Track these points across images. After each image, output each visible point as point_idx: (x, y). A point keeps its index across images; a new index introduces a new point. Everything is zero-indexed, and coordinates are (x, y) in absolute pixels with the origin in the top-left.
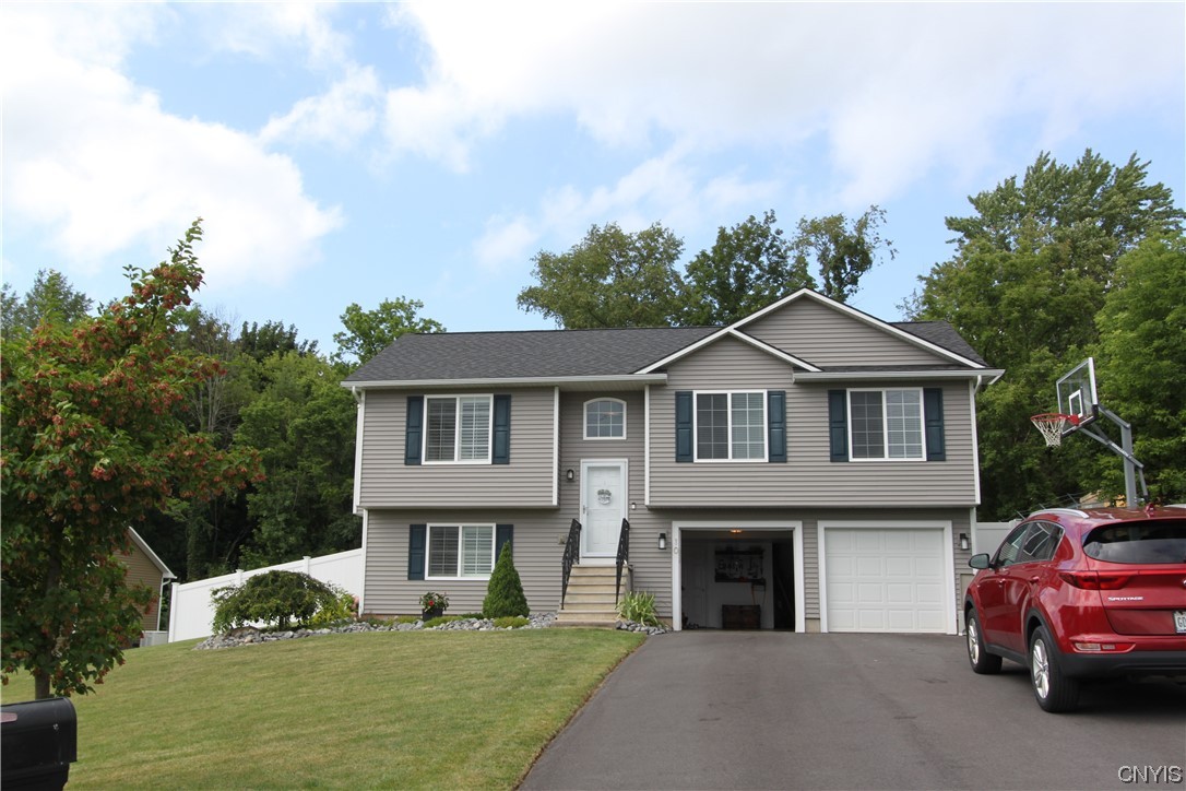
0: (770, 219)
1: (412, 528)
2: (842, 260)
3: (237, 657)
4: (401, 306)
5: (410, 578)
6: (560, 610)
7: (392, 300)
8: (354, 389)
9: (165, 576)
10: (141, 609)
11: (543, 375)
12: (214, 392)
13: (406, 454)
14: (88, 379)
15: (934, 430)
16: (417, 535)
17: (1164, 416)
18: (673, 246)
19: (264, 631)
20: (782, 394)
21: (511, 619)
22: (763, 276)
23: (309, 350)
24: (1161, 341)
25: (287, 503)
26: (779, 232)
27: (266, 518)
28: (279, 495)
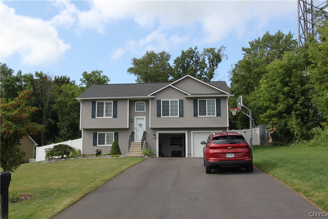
0: (196, 48)
1: (94, 133)
2: (214, 60)
3: (50, 165)
4: (97, 72)
5: (93, 146)
6: (128, 153)
7: (95, 71)
8: (79, 100)
9: (35, 145)
10: (23, 156)
11: (125, 96)
12: (47, 95)
13: (92, 116)
14: (10, 114)
15: (218, 109)
16: (95, 135)
17: (273, 105)
18: (168, 56)
19: (57, 159)
20: (182, 101)
21: (116, 155)
22: (194, 63)
23: (73, 83)
24: (274, 87)
25: (68, 125)
26: (198, 52)
27: (62, 129)
28: (65, 123)
